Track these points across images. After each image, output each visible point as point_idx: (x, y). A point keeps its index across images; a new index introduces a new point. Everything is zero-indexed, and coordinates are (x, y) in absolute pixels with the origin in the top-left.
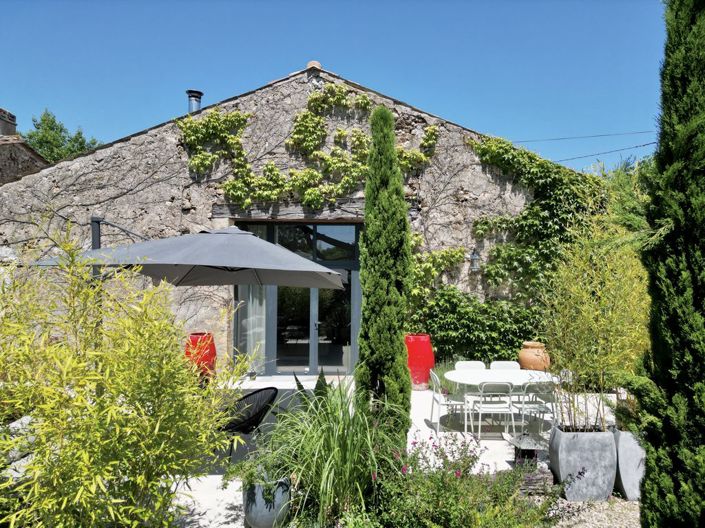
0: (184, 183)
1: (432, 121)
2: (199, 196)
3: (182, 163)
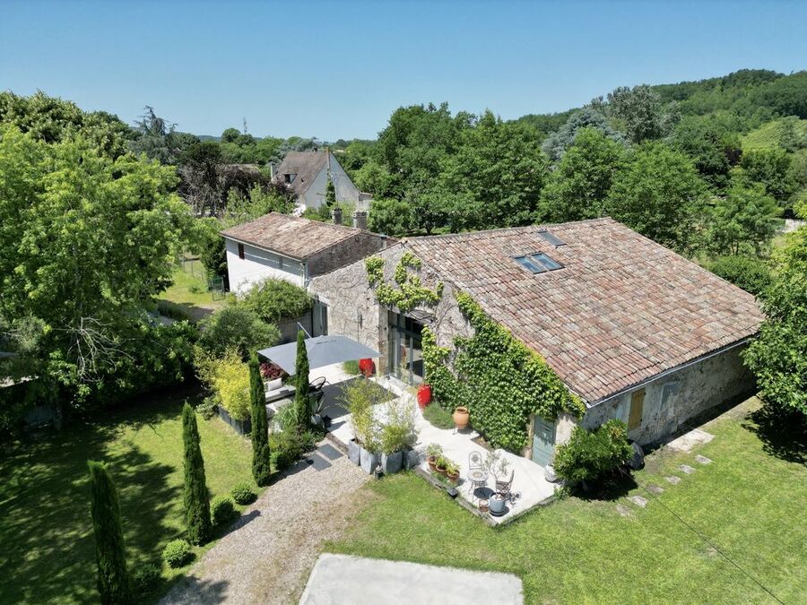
0: (367, 286)
1: (441, 278)
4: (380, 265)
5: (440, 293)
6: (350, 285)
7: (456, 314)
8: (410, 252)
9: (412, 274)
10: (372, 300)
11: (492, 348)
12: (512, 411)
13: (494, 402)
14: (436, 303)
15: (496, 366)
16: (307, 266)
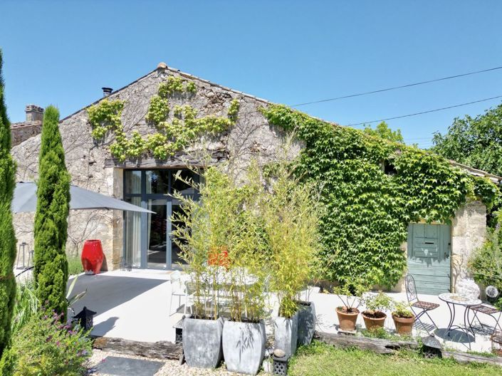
0: (90, 146)
1: (235, 96)
2: (98, 154)
3: (90, 134)
4: (118, 108)
5: (233, 116)
7: (265, 136)
9: (176, 105)
10: (100, 163)
11: (340, 156)
14: (226, 130)
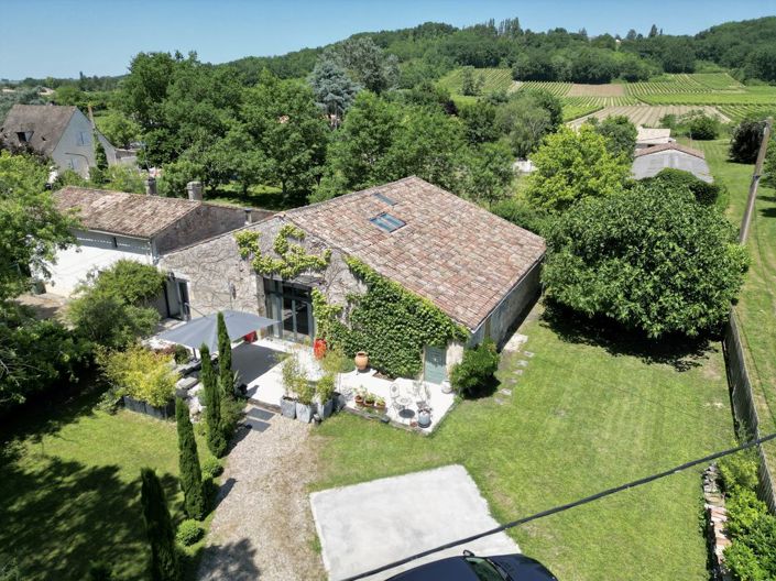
0: (240, 259)
1: (329, 246)
3: (238, 251)
4: (254, 238)
5: (328, 260)
6: (216, 259)
7: (347, 276)
8: (291, 224)
9: (292, 244)
10: (247, 271)
11: (387, 300)
12: (409, 347)
13: (391, 342)
14: (324, 268)
15: (391, 314)
16: (154, 243)
